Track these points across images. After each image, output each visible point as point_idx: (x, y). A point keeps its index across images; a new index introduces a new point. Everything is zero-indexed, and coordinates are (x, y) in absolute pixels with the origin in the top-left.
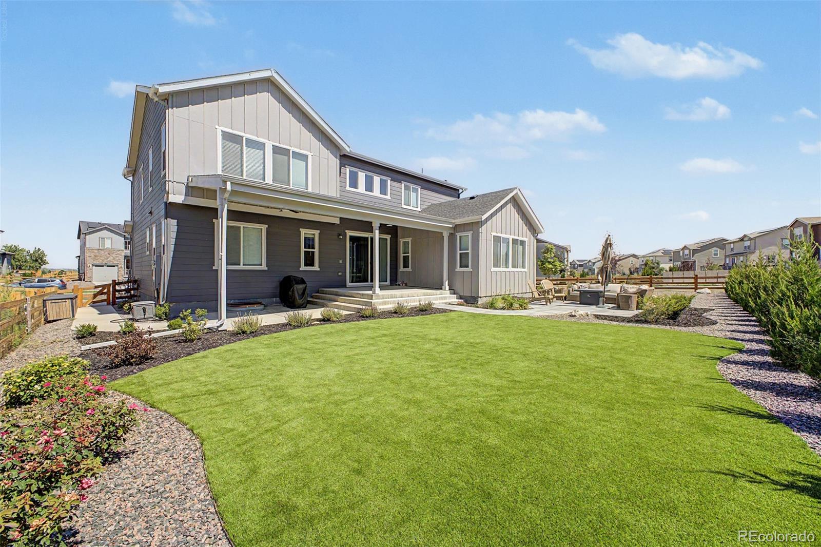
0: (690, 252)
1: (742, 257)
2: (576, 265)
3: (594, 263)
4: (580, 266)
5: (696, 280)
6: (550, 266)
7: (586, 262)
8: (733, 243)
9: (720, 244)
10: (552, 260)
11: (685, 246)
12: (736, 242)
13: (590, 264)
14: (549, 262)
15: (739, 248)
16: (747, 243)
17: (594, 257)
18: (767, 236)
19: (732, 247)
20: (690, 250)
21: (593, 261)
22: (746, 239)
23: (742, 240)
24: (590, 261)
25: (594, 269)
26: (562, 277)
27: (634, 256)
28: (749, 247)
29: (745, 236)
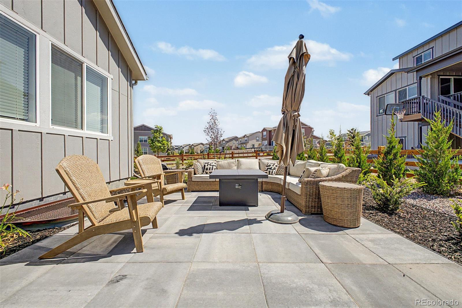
0: (225, 142)
1: (244, 145)
2: (174, 149)
3: (184, 147)
4: (176, 149)
5: (233, 156)
6: (160, 144)
7: (179, 147)
8: (241, 138)
9: (236, 139)
10: (161, 140)
11: (223, 139)
12: (242, 138)
13: (182, 148)
14: (158, 141)
15: (243, 140)
16: (246, 139)
17: (183, 144)
18: (253, 136)
19: (241, 140)
20: (225, 141)
21: (183, 146)
22: (245, 137)
23: (244, 137)
24: (181, 146)
25: (183, 151)
26: (167, 155)
27: (202, 144)
28: (247, 140)
29: (245, 135)
